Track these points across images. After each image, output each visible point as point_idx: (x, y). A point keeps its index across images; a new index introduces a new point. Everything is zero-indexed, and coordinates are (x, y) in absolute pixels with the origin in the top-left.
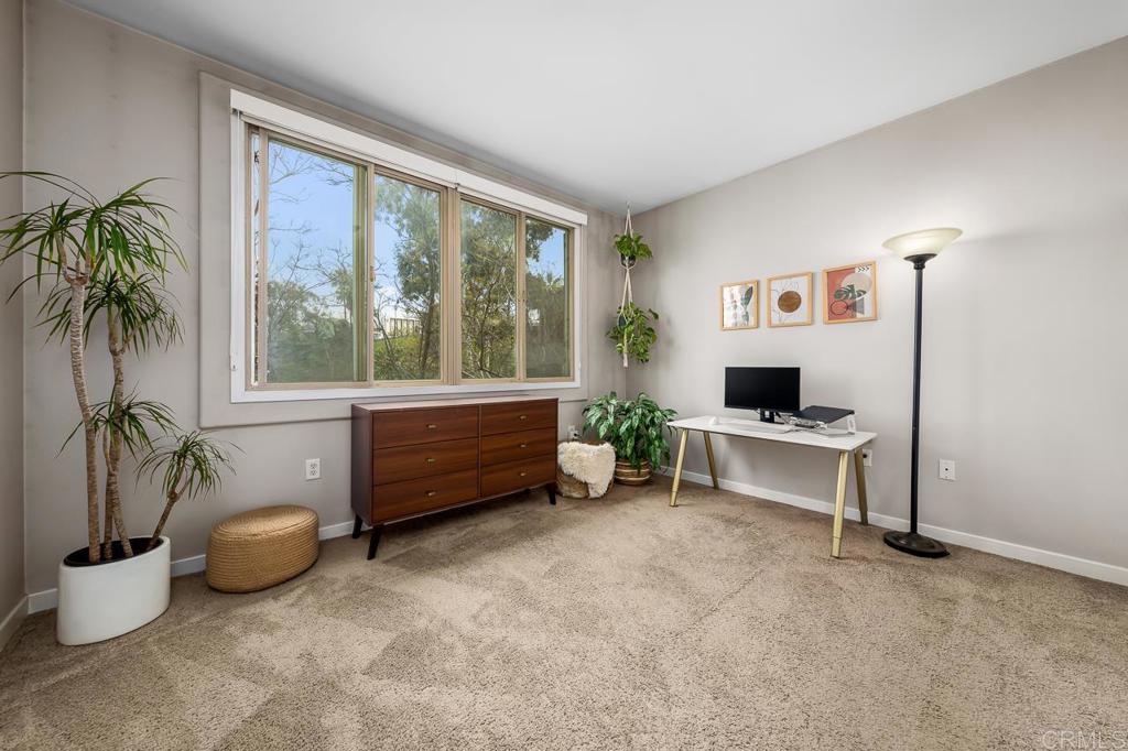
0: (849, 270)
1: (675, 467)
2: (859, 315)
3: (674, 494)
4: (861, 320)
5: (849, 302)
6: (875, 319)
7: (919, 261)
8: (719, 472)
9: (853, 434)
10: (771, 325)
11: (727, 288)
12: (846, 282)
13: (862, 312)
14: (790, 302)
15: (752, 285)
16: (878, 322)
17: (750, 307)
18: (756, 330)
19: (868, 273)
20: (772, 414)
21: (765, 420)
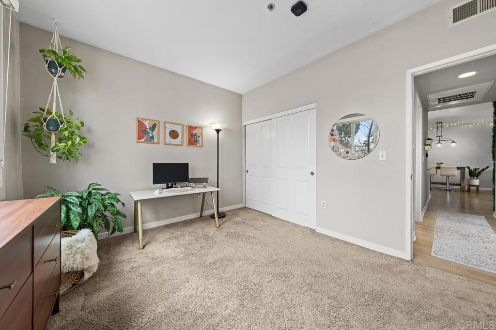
0: (195, 128)
3: (141, 241)
4: (198, 146)
5: (195, 139)
6: (202, 146)
7: (218, 131)
9: (205, 186)
10: (165, 144)
11: (141, 120)
12: (194, 132)
13: (199, 143)
14: (174, 134)
15: (156, 122)
16: (203, 148)
17: (155, 133)
18: (158, 145)
19: (200, 130)
20: (172, 184)
21: (168, 187)
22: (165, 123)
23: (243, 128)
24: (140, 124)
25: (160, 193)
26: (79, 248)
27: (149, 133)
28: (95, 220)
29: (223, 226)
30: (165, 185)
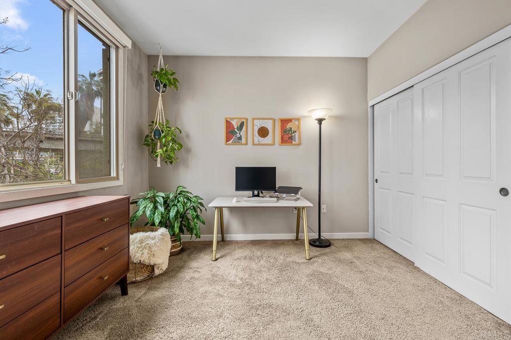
0: (290, 121)
1: (213, 234)
2: (294, 142)
3: (214, 252)
4: (294, 145)
5: (290, 135)
6: (299, 144)
7: (320, 121)
8: (225, 232)
9: (299, 198)
10: (254, 144)
11: (229, 120)
12: (289, 126)
13: (295, 141)
14: (263, 132)
15: (243, 120)
16: (300, 146)
17: (243, 133)
18: (246, 146)
19: (297, 123)
20: (258, 193)
21: (254, 196)
22: (254, 119)
23: (370, 110)
24: (228, 124)
25: (238, 202)
26: (148, 244)
27: (237, 133)
28: (176, 221)
29: (316, 259)
30: (250, 193)
